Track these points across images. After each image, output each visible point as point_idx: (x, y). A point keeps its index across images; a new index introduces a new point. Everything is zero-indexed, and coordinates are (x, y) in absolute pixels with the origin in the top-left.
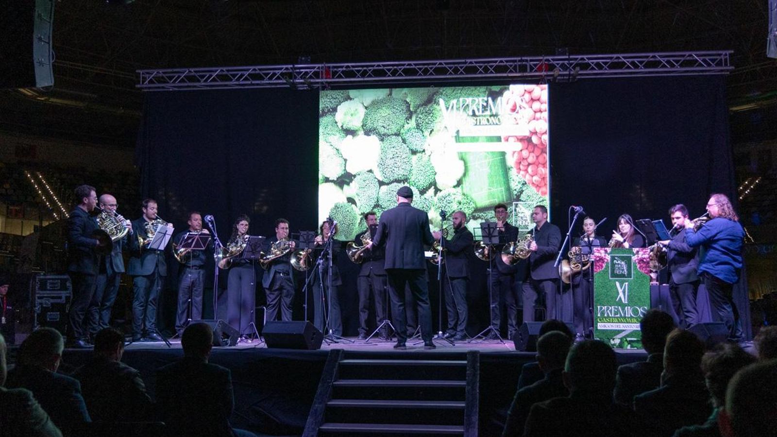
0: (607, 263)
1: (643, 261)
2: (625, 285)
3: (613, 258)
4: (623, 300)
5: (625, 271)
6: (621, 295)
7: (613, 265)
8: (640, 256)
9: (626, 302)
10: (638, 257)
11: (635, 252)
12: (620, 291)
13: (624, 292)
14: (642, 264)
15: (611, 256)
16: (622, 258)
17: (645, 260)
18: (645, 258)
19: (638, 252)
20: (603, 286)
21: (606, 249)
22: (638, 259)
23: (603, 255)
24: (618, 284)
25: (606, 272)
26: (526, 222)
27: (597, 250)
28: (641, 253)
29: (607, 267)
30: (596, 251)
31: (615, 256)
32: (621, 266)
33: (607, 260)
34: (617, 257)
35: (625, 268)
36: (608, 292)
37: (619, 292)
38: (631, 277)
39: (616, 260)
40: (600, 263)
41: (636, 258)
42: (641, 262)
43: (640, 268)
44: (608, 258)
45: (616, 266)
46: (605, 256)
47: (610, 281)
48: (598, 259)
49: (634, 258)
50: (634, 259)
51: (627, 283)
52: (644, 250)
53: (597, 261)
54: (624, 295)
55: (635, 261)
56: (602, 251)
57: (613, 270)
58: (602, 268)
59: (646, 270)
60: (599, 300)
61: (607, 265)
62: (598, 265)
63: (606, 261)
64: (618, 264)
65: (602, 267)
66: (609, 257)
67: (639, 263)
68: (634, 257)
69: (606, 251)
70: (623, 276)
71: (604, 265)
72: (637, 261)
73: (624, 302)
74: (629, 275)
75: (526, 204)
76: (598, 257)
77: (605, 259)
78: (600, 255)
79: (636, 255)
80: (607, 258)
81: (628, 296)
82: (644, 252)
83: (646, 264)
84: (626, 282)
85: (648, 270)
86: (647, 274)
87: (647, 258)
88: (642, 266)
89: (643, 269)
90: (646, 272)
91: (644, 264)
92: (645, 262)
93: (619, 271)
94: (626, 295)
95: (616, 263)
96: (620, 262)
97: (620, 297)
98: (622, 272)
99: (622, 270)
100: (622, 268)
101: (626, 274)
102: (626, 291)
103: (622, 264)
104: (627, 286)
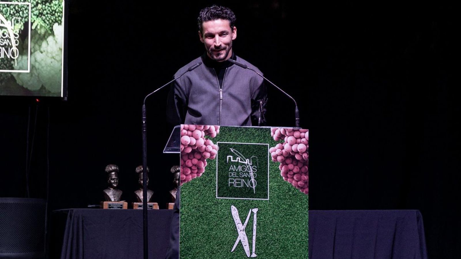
0: (210, 160)
1: (293, 158)
2: (252, 212)
3: (224, 150)
4: (247, 249)
5: (253, 180)
6: (242, 236)
7: (224, 165)
8: (287, 146)
9: (254, 255)
10: (283, 148)
11: (275, 137)
12: (240, 227)
13: (249, 231)
14: (291, 166)
15: (219, 145)
16: (246, 152)
17: (297, 157)
18: (297, 152)
19: (281, 137)
20: (201, 216)
21: (208, 127)
22: (282, 155)
23: (202, 141)
24: (235, 212)
25: (207, 182)
26: (7, 50)
27: (188, 130)
28: (289, 139)
29: (210, 168)
30: (185, 131)
31: (230, 146)
32: (243, 168)
33: (212, 154)
34: (235, 147)
35: (252, 174)
36: (211, 229)
37: (239, 230)
38: (265, 196)
39: (232, 154)
40: (195, 161)
41: (278, 152)
42: (288, 161)
43: (286, 173)
44: (213, 148)
45: (233, 168)
46: (205, 144)
47: (216, 204)
48: (190, 150)
49: (274, 151)
50: (273, 154)
51: (255, 211)
52: (297, 134)
53: (188, 154)
54: (250, 239)
55: (276, 157)
56: (200, 133)
57: (224, 178)
58: (198, 173)
59: (300, 180)
60: (189, 249)
61: (209, 165)
62: (190, 164)
63: (208, 155)
64: (237, 164)
65: (199, 169)
66: (216, 146)
67: (284, 163)
68: (272, 149)
69: (208, 133)
70: (247, 192)
71: (203, 166)
72: (279, 158)
73: (248, 254)
74: (262, 190)
75: (8, 6)
76: (189, 146)
77: (206, 151)
78: (194, 141)
79: (278, 146)
80: (210, 148)
81: (258, 239)
82: (295, 137)
83: (300, 167)
84: (255, 207)
85: (304, 181)
86: (303, 189)
87: (304, 153)
88: (291, 169)
89: (293, 178)
90: (299, 185)
91: (297, 165)
92: (298, 161)
93: (237, 181)
94: (254, 238)
95: (232, 160)
96: (241, 160)
97: (240, 241)
98: (244, 183)
99: (244, 178)
100: (246, 172)
101: (254, 187)
102: (255, 227)
103: (245, 164)
104: (255, 216)
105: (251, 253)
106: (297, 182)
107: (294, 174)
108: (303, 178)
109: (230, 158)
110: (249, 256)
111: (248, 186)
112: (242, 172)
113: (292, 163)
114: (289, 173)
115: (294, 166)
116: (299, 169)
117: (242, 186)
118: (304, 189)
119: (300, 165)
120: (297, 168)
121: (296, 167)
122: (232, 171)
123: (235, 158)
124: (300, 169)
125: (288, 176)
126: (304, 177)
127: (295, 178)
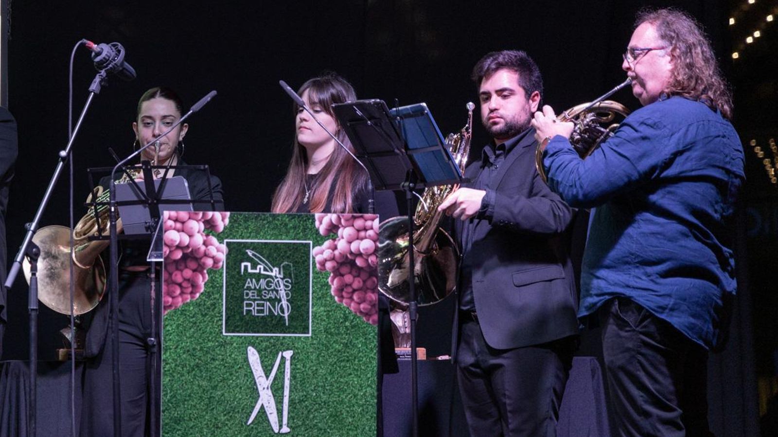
0: (214, 271)
1: (353, 264)
2: (283, 358)
3: (236, 254)
4: (273, 419)
5: (284, 303)
6: (266, 398)
7: (237, 279)
8: (341, 244)
9: (285, 429)
10: (335, 248)
11: (322, 230)
12: (263, 383)
13: (277, 389)
14: (348, 278)
15: (228, 244)
16: (274, 255)
17: (359, 262)
18: (360, 255)
19: (333, 229)
20: (197, 366)
22: (333, 259)
23: (199, 239)
24: (253, 356)
25: (207, 308)
27: (176, 220)
28: (345, 232)
29: (213, 284)
30: (171, 223)
31: (247, 246)
32: (268, 284)
33: (216, 261)
34: (254, 247)
35: (282, 293)
36: (215, 388)
37: (260, 388)
38: (305, 330)
39: (249, 259)
40: (188, 273)
41: (327, 254)
42: (344, 270)
43: (340, 290)
44: (219, 250)
45: (251, 283)
46: (205, 243)
47: (223, 345)
48: (179, 255)
49: (320, 253)
50: (319, 258)
51: (288, 354)
52: (359, 223)
53: (176, 262)
54: (279, 402)
55: (323, 264)
56: (196, 226)
57: (236, 299)
58: (192, 293)
59: (362, 300)
60: (178, 421)
61: (212, 280)
62: (178, 278)
63: (210, 262)
64: (258, 276)
65: (195, 286)
66: (224, 247)
67: (337, 273)
68: (317, 249)
69: (210, 226)
70: (274, 323)
71: (202, 281)
72: (329, 265)
73: (276, 430)
74: (299, 320)
76: (179, 247)
77: (206, 255)
78: (186, 240)
79: (327, 243)
80: (213, 251)
81: (292, 402)
82: (357, 228)
83: (365, 278)
84: (288, 349)
85: (370, 302)
86: (368, 316)
87: (371, 255)
88: (349, 283)
89: (351, 298)
90: (362, 310)
91: (359, 276)
92: (360, 269)
93: (258, 305)
94: (286, 400)
95: (250, 271)
96: (265, 270)
97: (262, 407)
98: (270, 309)
99: (270, 300)
100: (272, 290)
101: (286, 315)
102: (287, 383)
103: (271, 277)
104: (288, 363)
105: (281, 426)
106: (359, 304)
107: (354, 291)
108: (368, 298)
109: (246, 267)
110: (276, 431)
111: (276, 314)
112: (265, 289)
113: (350, 273)
114: (345, 290)
115: (354, 277)
116: (362, 283)
117: (266, 313)
118: (370, 315)
119: (364, 275)
120: (359, 282)
121: (357, 280)
122: (249, 288)
123: (254, 266)
124: (364, 282)
125: (344, 294)
126: (370, 297)
127: (355, 297)
